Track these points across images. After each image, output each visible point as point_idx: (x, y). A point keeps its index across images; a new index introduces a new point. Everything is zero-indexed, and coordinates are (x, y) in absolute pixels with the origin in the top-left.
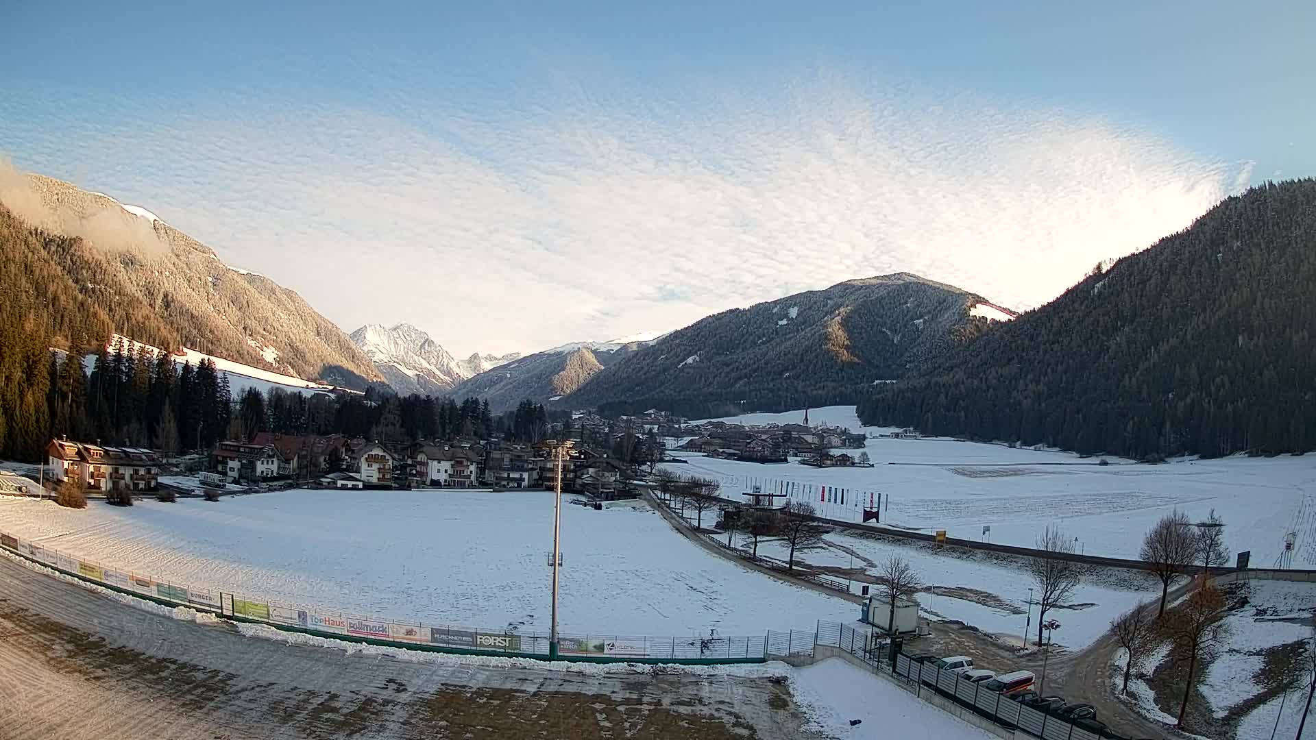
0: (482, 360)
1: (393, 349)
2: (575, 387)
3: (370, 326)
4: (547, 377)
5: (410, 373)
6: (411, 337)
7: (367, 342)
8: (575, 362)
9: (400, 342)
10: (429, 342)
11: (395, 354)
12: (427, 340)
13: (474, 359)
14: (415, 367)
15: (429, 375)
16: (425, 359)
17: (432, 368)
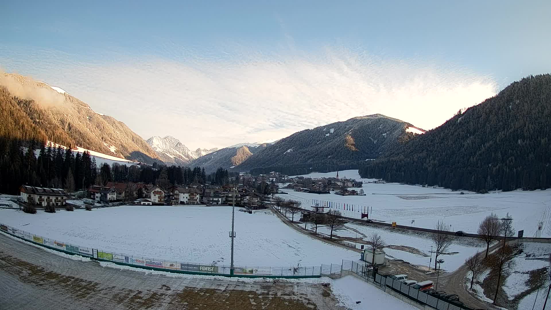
0: (202, 151)
2: (241, 162)
3: (155, 137)
4: (229, 158)
5: (172, 157)
6: (172, 141)
7: (154, 144)
8: (241, 152)
9: (167, 144)
11: (165, 149)
12: (179, 143)
13: (198, 150)
14: (174, 154)
15: (179, 157)
16: (178, 151)
17: (181, 154)
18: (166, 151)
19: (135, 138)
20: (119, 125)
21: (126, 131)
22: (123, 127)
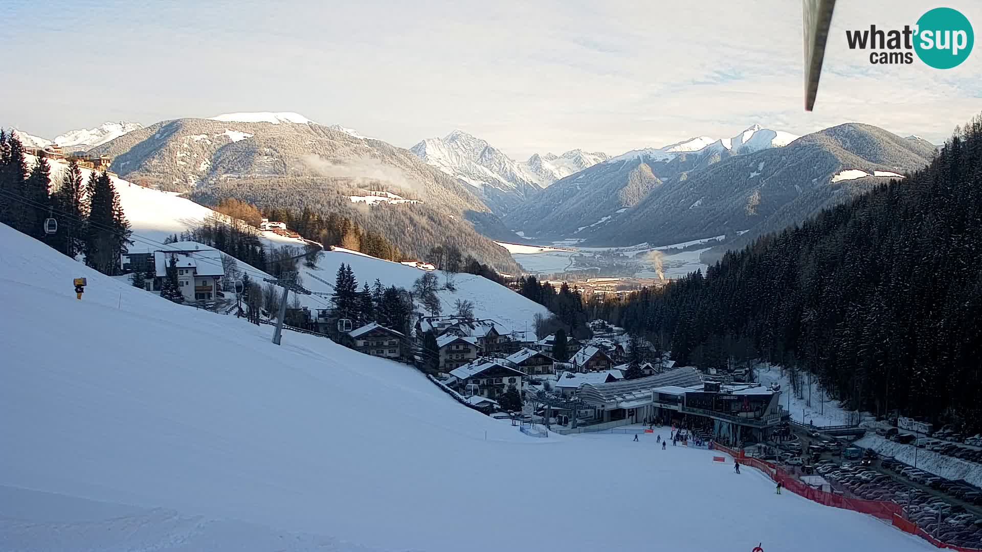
0: (543, 161)
1: (455, 161)
2: (637, 200)
3: (429, 140)
4: (613, 192)
5: (476, 184)
6: (470, 146)
7: (429, 157)
8: (635, 178)
9: (460, 153)
10: (488, 150)
11: (457, 166)
12: (487, 147)
13: (535, 161)
14: (480, 177)
15: (494, 183)
16: (487, 167)
17: (495, 176)
18: (459, 171)
19: (440, 179)
20: (402, 156)
21: (418, 168)
22: (410, 159)
